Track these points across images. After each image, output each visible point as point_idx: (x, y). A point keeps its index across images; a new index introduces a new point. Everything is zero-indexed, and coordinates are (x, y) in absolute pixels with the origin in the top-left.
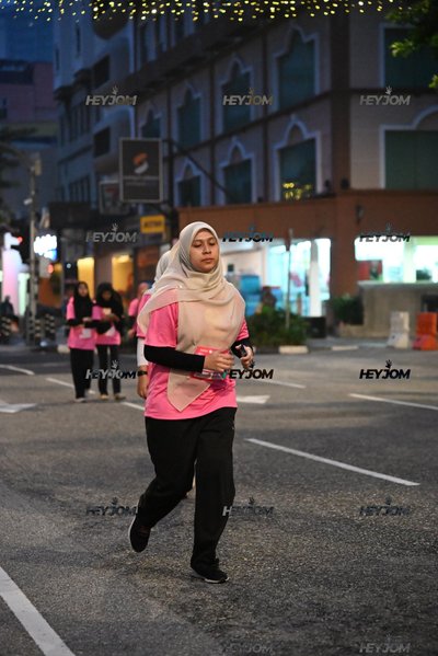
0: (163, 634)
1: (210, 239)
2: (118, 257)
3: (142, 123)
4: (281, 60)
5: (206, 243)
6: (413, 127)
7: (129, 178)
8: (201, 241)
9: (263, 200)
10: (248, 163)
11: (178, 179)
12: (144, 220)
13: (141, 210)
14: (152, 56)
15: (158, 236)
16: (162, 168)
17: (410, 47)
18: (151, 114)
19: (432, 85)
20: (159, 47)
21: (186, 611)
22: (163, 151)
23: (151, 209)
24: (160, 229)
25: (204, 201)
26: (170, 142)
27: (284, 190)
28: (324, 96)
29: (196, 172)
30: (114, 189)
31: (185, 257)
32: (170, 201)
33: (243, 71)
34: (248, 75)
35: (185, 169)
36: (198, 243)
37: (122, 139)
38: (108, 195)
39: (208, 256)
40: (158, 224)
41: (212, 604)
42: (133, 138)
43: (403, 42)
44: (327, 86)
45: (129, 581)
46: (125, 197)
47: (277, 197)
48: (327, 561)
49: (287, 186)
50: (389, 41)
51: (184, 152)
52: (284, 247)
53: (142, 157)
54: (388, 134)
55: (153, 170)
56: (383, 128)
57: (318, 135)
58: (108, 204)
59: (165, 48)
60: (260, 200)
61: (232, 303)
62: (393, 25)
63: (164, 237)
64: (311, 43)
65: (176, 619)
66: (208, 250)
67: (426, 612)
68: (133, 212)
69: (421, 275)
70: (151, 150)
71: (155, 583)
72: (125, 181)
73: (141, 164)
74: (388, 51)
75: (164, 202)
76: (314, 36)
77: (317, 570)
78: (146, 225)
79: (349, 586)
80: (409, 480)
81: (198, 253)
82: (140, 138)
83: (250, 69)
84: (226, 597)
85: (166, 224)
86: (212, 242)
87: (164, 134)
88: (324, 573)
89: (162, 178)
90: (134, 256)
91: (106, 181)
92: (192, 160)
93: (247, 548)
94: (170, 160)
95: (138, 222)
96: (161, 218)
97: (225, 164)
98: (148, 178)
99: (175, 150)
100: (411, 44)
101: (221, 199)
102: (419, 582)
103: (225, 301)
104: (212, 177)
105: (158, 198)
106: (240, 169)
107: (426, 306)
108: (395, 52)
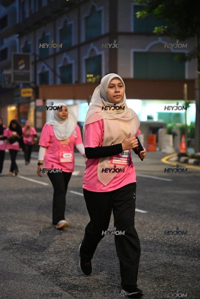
0: (29, 280)
1: (119, 83)
2: (10, 107)
3: (22, 46)
4: (87, 18)
5: (117, 86)
6: (146, 50)
7: (16, 71)
8: (113, 84)
9: (78, 82)
10: (71, 65)
11: (39, 72)
12: (23, 90)
13: (21, 85)
14: (27, 16)
15: (29, 98)
16: (31, 67)
17: (144, 14)
18: (26, 42)
19: (155, 31)
20: (30, 12)
21: (40, 270)
22: (32, 59)
23: (26, 86)
24: (30, 95)
25: (51, 82)
26: (35, 55)
27: (87, 78)
28: (105, 36)
29: (47, 69)
30: (9, 76)
31: (104, 94)
32: (35, 82)
33: (69, 23)
34: (71, 25)
35: (42, 67)
36: (112, 86)
37: (13, 53)
38: (6, 79)
39: (118, 94)
40: (29, 92)
41: (52, 266)
42: (18, 52)
43: (141, 11)
44: (107, 31)
45: (14, 256)
46: (14, 80)
47: (84, 81)
48: (105, 246)
49: (88, 76)
50: (135, 11)
51: (41, 60)
52: (87, 104)
53: (22, 61)
54: (135, 53)
55: (27, 68)
56: (132, 51)
57: (103, 53)
58: (6, 83)
59: (33, 12)
60: (76, 82)
61: (134, 120)
62: (137, 4)
63: (32, 98)
64: (100, 12)
65: (35, 273)
66: (118, 90)
67: (149, 270)
68: (18, 87)
69: (149, 118)
70: (26, 59)
71: (26, 257)
72: (14, 73)
73: (21, 64)
74: (135, 15)
75: (33, 82)
76: (101, 8)
77: (100, 251)
78: (24, 93)
79: (115, 258)
80: (143, 210)
81: (112, 91)
82: (21, 53)
83: (72, 22)
84: (58, 263)
85: (33, 93)
86: (120, 85)
87: (32, 51)
88: (103, 252)
89: (31, 71)
90: (18, 107)
91: (5, 72)
92: (46, 63)
93: (68, 241)
94: (35, 63)
95: (20, 91)
96: (30, 90)
97: (60, 65)
98: (25, 71)
99: (37, 58)
100: (145, 13)
101: (59, 81)
102: (146, 256)
103: (130, 118)
104: (54, 71)
105: (29, 80)
106: (67, 68)
107: (151, 132)
108: (138, 16)
